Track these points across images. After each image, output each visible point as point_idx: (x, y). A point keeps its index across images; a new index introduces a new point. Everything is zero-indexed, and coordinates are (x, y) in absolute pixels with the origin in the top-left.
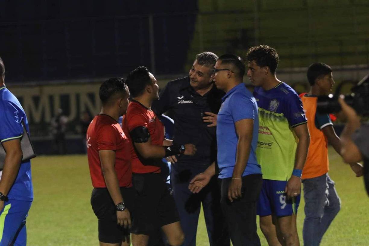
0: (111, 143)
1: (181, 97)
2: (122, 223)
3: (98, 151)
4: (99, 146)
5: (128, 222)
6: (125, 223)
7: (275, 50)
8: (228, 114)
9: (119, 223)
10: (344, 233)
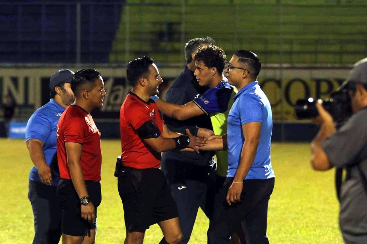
0: (78, 136)
2: (86, 217)
3: (65, 142)
4: (65, 137)
6: (89, 217)
7: (223, 50)
8: (237, 116)
9: (83, 217)
10: (285, 233)
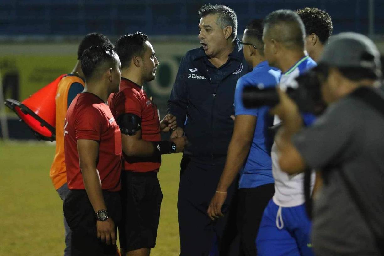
0: (93, 131)
1: (194, 69)
4: (77, 133)
5: (110, 235)
9: (99, 237)
